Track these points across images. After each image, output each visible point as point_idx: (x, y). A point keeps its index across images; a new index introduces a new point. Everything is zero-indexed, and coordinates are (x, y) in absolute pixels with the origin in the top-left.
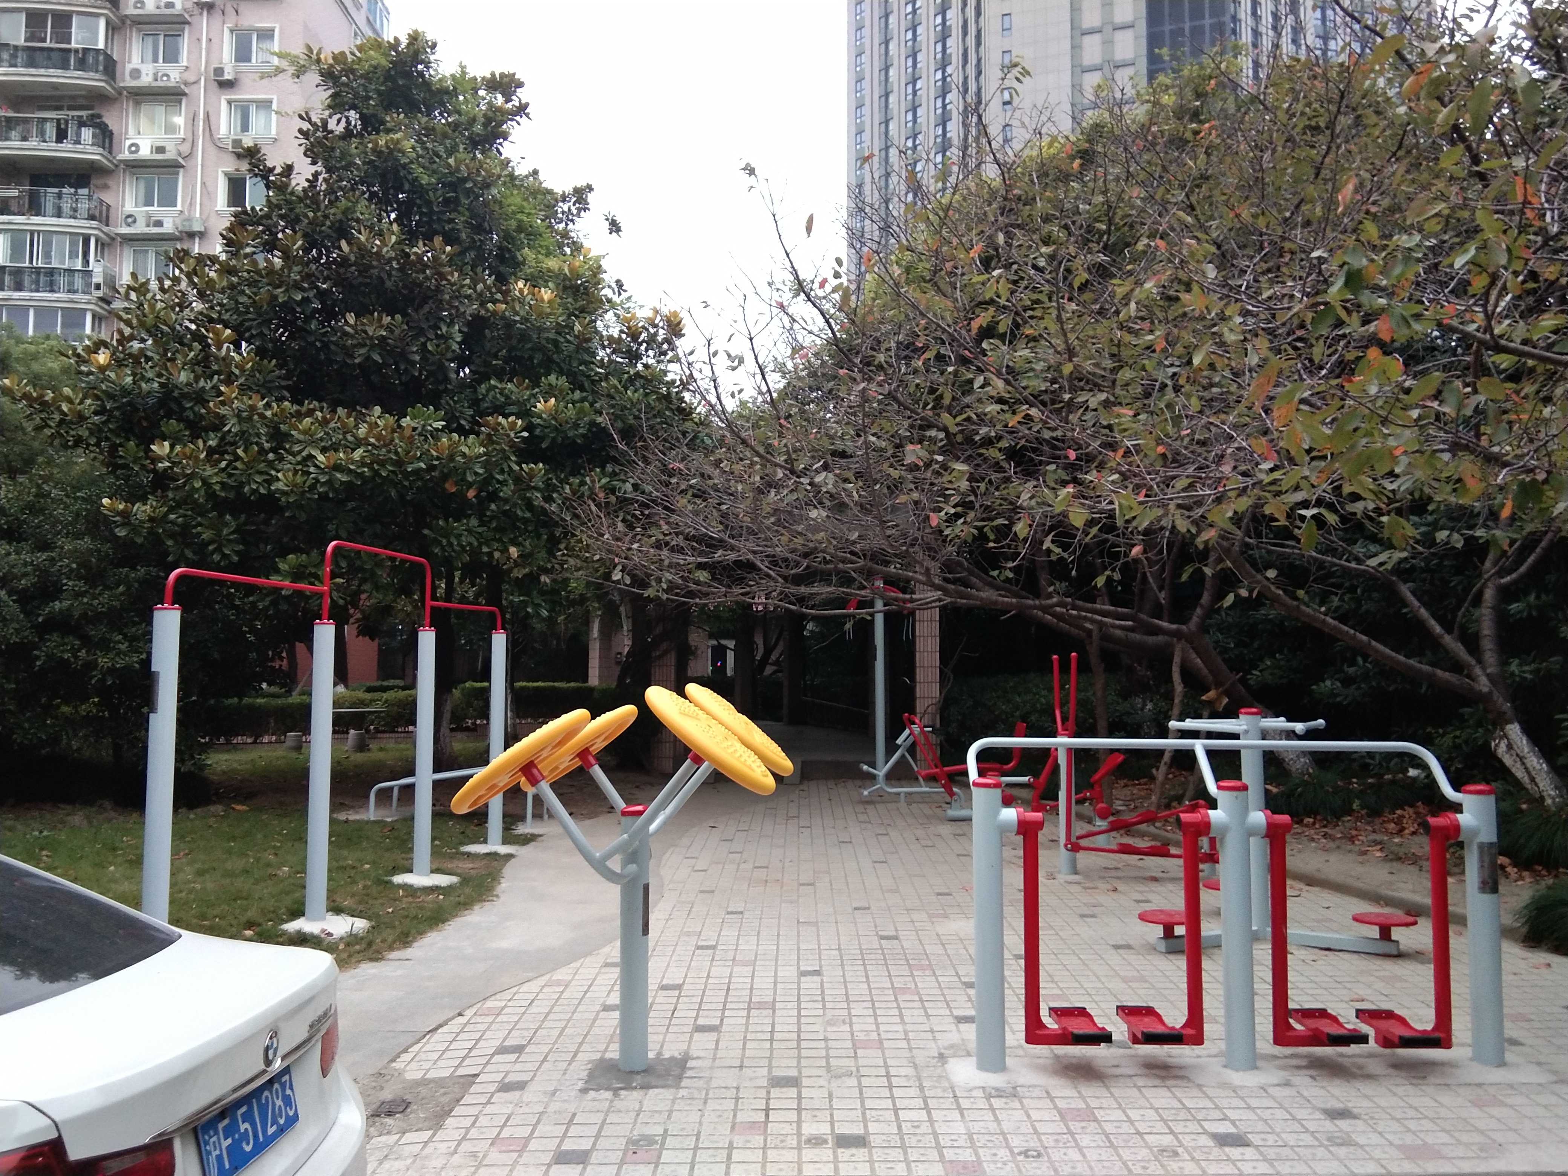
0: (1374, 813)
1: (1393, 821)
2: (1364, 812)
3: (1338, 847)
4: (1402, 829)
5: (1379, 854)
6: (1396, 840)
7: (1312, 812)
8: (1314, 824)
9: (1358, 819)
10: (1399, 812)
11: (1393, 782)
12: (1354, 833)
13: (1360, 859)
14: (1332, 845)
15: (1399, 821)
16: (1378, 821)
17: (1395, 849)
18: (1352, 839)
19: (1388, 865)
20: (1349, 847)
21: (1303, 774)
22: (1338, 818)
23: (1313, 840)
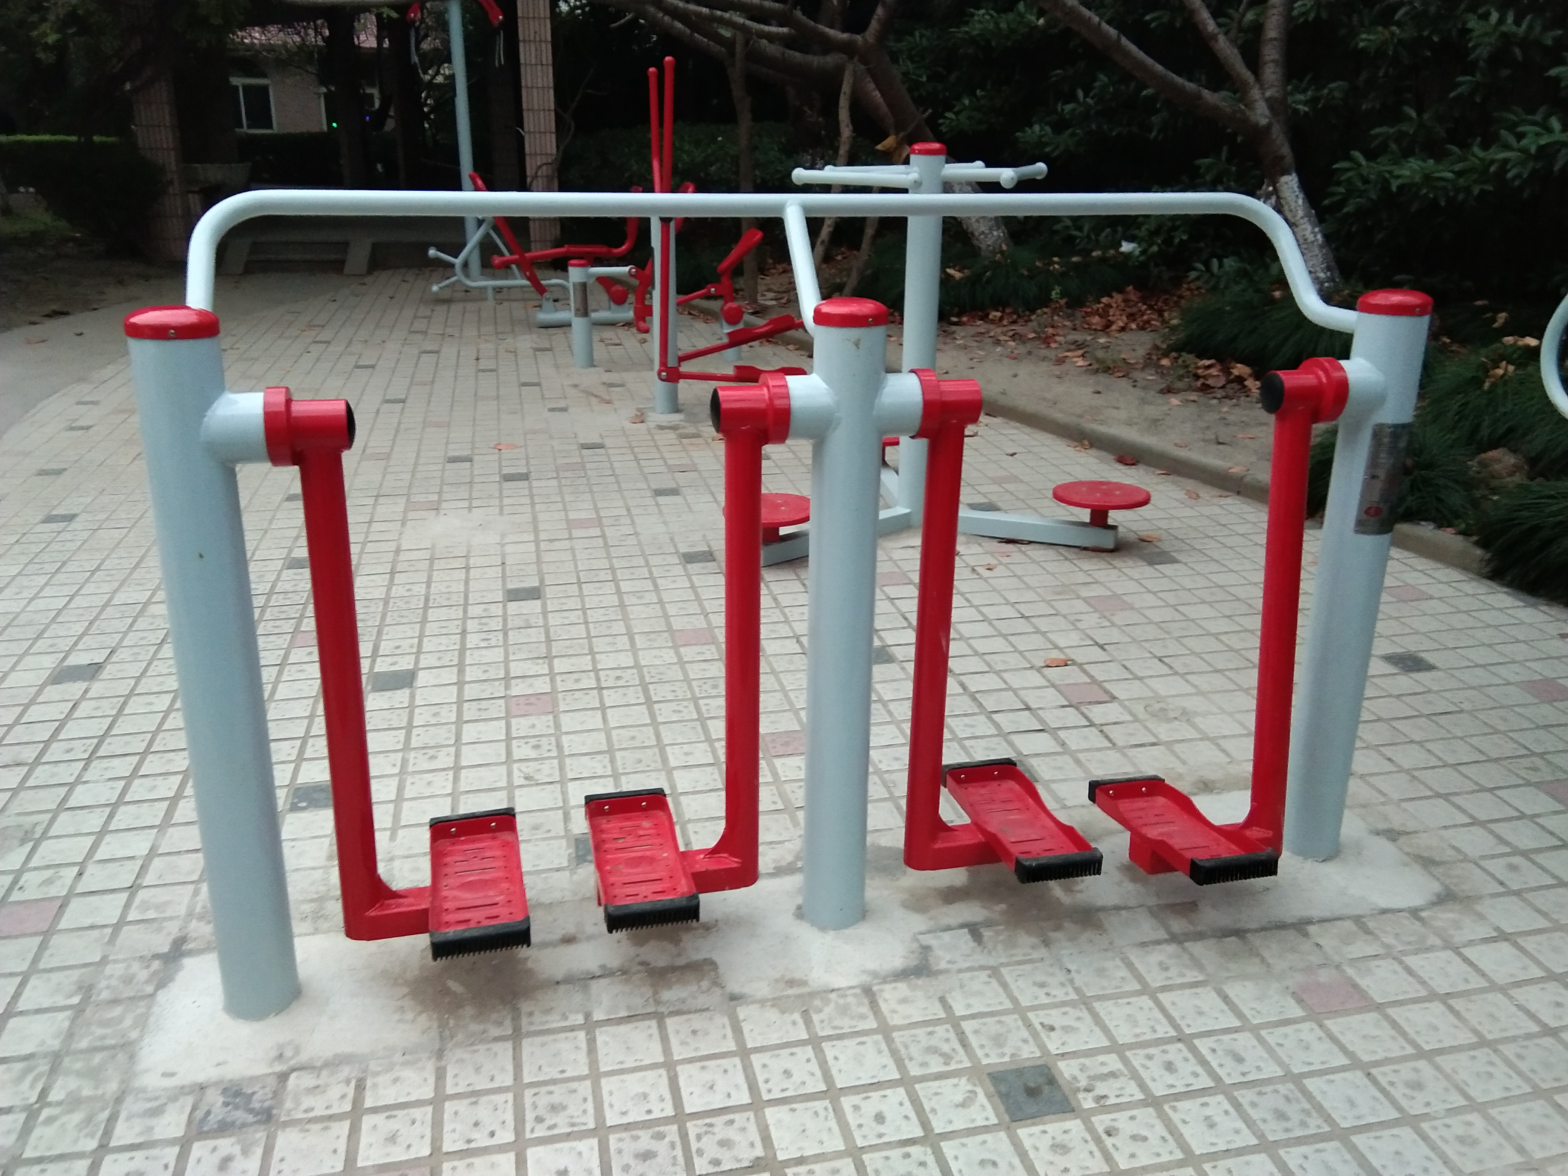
0: (1075, 302)
1: (1097, 313)
2: (1063, 302)
3: (1030, 353)
4: (1108, 325)
5: (1081, 363)
6: (1102, 340)
7: (999, 303)
8: (1001, 319)
9: (1055, 311)
10: (1105, 300)
11: (1103, 260)
12: (1050, 331)
13: (1057, 370)
14: (1022, 349)
15: (1104, 314)
16: (1079, 314)
17: (1100, 354)
18: (1047, 341)
19: (1092, 379)
20: (1044, 352)
21: (994, 253)
22: (1033, 311)
23: (998, 342)
